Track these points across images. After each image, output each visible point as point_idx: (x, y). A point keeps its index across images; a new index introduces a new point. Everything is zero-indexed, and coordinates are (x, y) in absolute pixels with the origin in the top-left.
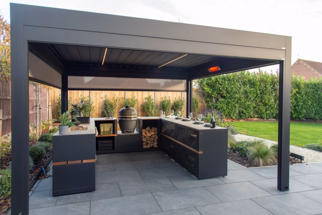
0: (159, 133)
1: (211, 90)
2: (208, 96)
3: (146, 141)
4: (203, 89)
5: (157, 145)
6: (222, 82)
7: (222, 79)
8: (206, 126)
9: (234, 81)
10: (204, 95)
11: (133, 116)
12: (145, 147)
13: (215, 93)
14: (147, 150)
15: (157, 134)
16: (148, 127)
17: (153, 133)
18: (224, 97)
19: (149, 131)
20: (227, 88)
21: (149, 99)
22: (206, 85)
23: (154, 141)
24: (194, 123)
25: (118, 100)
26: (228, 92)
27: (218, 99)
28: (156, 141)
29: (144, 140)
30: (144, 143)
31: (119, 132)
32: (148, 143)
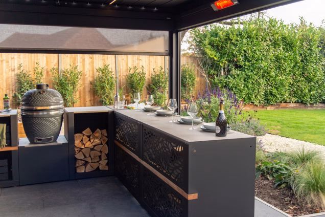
0: (111, 142)
1: (218, 55)
2: (212, 66)
3: (82, 157)
4: (204, 53)
5: (107, 164)
6: (237, 40)
7: (237, 35)
8: (207, 130)
9: (257, 39)
10: (205, 64)
11: (52, 107)
12: (81, 170)
13: (224, 60)
14: (86, 176)
15: (107, 143)
16: (88, 129)
17: (97, 141)
18: (241, 67)
19: (89, 137)
20: (245, 51)
21: (104, 71)
22: (210, 47)
23: (100, 157)
24: (181, 123)
25: (44, 73)
26: (246, 59)
27: (229, 71)
28: (104, 157)
29: (79, 156)
30: (80, 163)
31: (24, 141)
32: (86, 163)
